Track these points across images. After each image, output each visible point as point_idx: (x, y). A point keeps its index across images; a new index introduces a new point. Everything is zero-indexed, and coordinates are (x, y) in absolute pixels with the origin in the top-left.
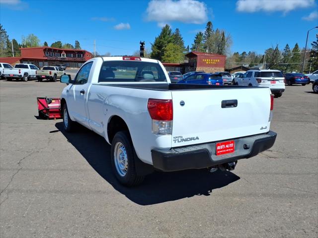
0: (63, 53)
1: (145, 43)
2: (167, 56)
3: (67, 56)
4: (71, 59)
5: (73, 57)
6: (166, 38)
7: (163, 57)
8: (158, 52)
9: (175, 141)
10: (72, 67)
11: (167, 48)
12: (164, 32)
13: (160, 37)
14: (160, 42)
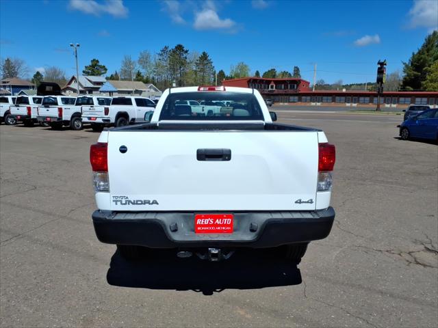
0: (272, 84)
1: (387, 62)
2: (432, 81)
3: (276, 88)
4: (280, 91)
5: (285, 89)
6: (431, 52)
7: (423, 82)
8: (415, 75)
9: (116, 202)
10: (281, 102)
11: (432, 68)
12: (429, 43)
13: (420, 53)
14: (419, 60)
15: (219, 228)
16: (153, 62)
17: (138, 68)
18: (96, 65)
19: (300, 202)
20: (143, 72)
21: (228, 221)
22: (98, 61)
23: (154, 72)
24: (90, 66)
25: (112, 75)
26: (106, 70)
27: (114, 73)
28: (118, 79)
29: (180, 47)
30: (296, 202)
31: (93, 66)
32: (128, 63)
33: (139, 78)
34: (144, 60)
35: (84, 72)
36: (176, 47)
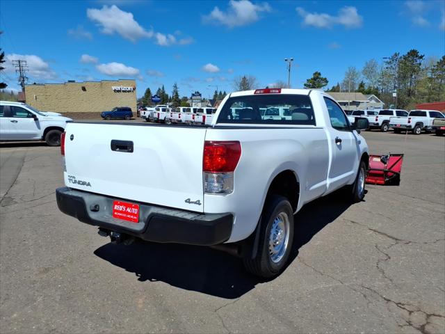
9: (70, 180)
15: (129, 216)
16: (379, 71)
17: (361, 78)
18: (318, 78)
19: (188, 201)
20: (367, 82)
21: (135, 211)
22: (320, 74)
23: (379, 82)
24: (312, 79)
25: (333, 87)
26: (327, 82)
27: (336, 85)
28: (338, 91)
29: (413, 53)
30: (186, 201)
31: (315, 79)
32: (352, 74)
33: (362, 88)
34: (369, 71)
35: (305, 85)
36: (408, 53)
